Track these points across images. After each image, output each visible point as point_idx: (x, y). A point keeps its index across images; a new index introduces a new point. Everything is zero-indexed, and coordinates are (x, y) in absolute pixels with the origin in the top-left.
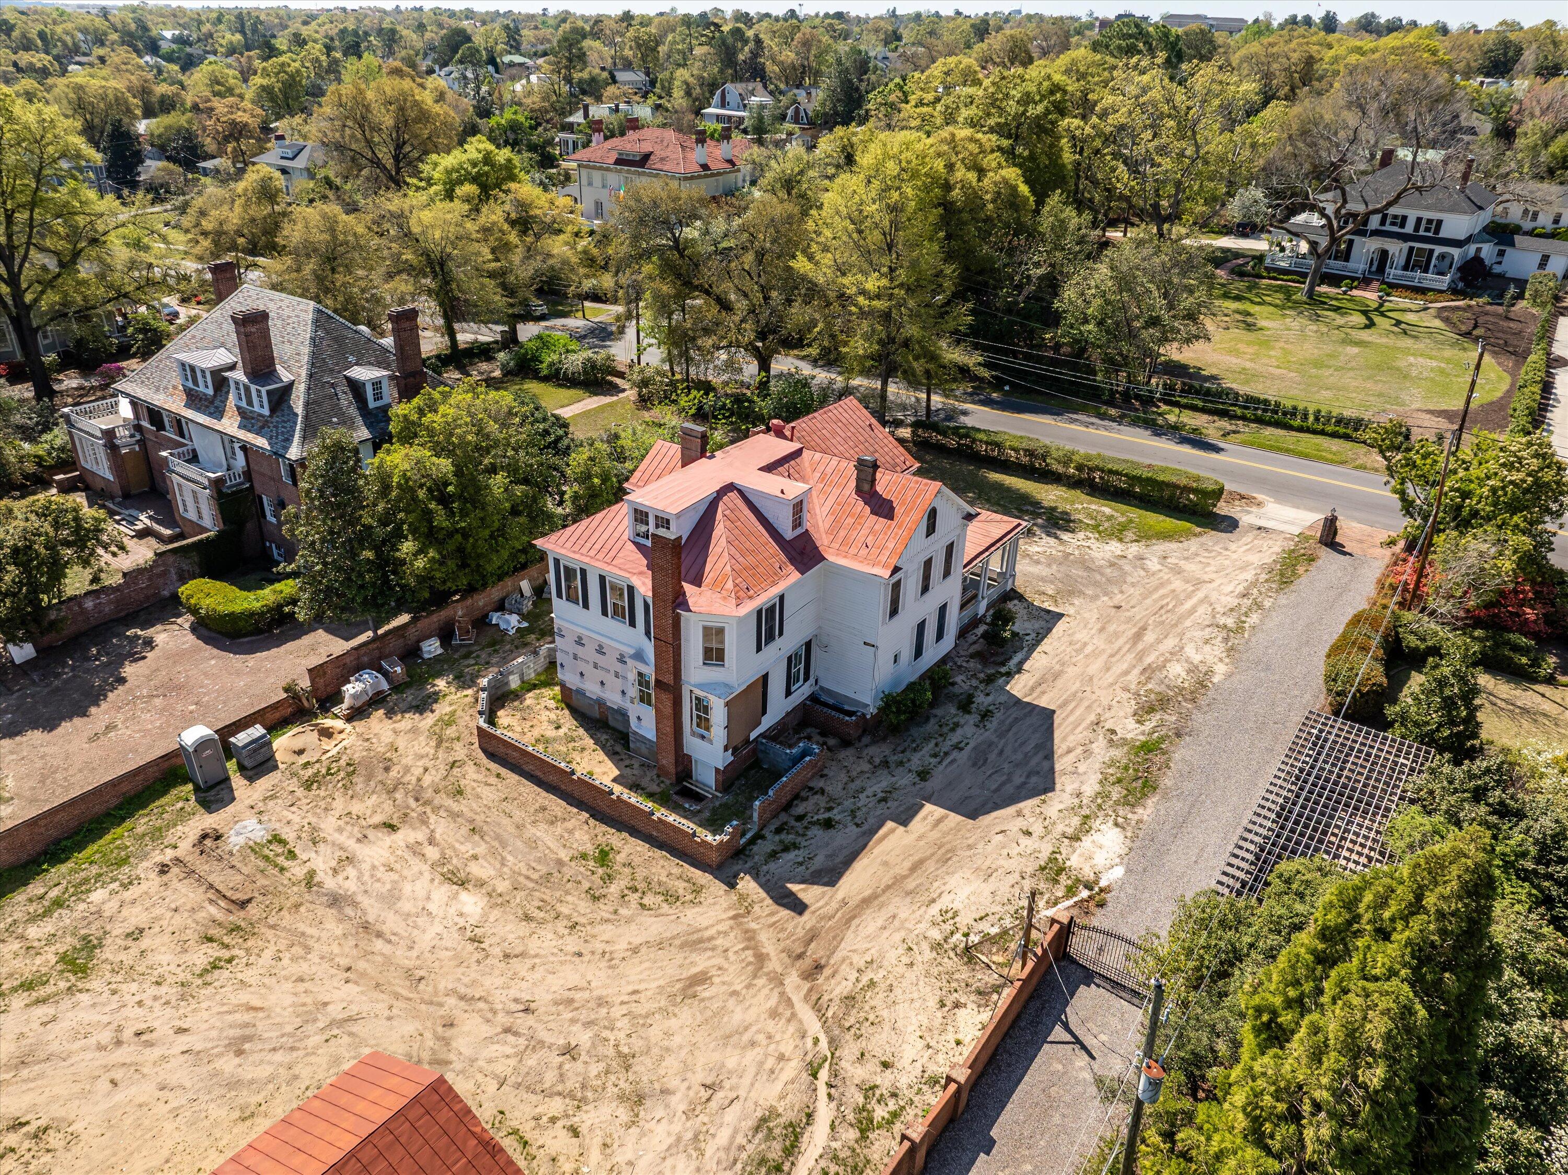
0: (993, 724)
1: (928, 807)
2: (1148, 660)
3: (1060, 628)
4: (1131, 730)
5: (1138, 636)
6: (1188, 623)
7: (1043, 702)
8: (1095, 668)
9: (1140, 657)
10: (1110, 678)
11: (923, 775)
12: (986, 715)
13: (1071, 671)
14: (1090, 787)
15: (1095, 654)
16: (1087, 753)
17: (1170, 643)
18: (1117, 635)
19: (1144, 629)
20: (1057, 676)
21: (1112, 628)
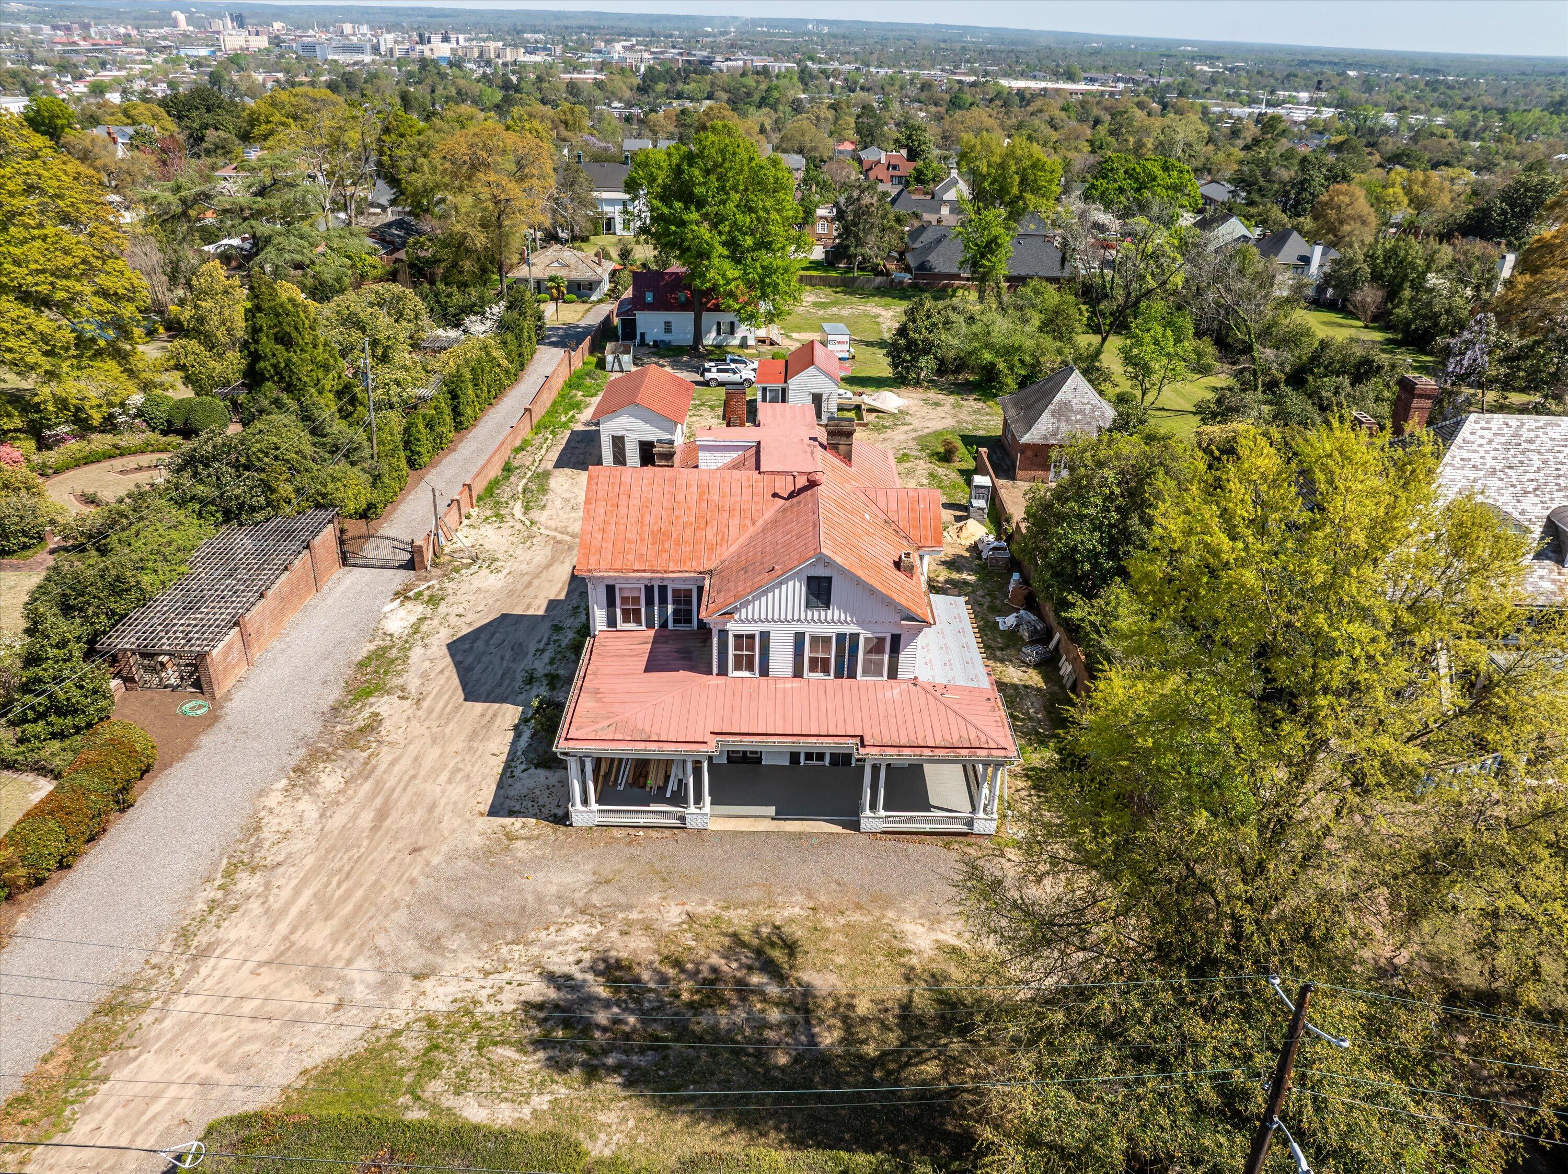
0: (520, 676)
1: (541, 612)
2: (367, 786)
3: (487, 794)
4: (384, 705)
5: (382, 815)
6: (310, 861)
7: (479, 707)
8: (433, 754)
9: (379, 786)
10: (413, 750)
11: (557, 628)
12: (531, 679)
13: (459, 744)
14: (416, 653)
15: (434, 772)
16: (424, 676)
17: (339, 819)
18: (412, 807)
19: (375, 829)
20: (474, 736)
21: (419, 815)
